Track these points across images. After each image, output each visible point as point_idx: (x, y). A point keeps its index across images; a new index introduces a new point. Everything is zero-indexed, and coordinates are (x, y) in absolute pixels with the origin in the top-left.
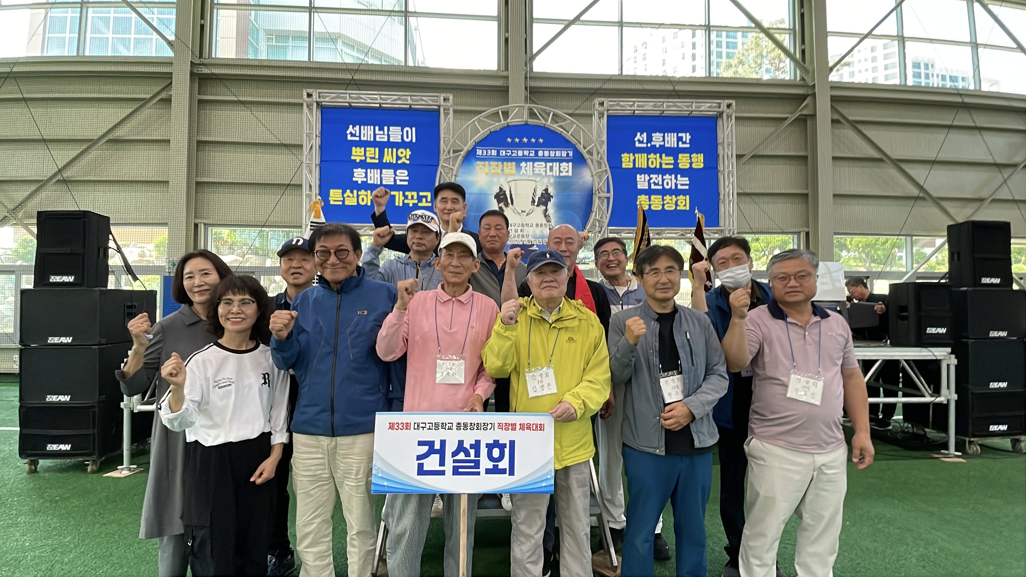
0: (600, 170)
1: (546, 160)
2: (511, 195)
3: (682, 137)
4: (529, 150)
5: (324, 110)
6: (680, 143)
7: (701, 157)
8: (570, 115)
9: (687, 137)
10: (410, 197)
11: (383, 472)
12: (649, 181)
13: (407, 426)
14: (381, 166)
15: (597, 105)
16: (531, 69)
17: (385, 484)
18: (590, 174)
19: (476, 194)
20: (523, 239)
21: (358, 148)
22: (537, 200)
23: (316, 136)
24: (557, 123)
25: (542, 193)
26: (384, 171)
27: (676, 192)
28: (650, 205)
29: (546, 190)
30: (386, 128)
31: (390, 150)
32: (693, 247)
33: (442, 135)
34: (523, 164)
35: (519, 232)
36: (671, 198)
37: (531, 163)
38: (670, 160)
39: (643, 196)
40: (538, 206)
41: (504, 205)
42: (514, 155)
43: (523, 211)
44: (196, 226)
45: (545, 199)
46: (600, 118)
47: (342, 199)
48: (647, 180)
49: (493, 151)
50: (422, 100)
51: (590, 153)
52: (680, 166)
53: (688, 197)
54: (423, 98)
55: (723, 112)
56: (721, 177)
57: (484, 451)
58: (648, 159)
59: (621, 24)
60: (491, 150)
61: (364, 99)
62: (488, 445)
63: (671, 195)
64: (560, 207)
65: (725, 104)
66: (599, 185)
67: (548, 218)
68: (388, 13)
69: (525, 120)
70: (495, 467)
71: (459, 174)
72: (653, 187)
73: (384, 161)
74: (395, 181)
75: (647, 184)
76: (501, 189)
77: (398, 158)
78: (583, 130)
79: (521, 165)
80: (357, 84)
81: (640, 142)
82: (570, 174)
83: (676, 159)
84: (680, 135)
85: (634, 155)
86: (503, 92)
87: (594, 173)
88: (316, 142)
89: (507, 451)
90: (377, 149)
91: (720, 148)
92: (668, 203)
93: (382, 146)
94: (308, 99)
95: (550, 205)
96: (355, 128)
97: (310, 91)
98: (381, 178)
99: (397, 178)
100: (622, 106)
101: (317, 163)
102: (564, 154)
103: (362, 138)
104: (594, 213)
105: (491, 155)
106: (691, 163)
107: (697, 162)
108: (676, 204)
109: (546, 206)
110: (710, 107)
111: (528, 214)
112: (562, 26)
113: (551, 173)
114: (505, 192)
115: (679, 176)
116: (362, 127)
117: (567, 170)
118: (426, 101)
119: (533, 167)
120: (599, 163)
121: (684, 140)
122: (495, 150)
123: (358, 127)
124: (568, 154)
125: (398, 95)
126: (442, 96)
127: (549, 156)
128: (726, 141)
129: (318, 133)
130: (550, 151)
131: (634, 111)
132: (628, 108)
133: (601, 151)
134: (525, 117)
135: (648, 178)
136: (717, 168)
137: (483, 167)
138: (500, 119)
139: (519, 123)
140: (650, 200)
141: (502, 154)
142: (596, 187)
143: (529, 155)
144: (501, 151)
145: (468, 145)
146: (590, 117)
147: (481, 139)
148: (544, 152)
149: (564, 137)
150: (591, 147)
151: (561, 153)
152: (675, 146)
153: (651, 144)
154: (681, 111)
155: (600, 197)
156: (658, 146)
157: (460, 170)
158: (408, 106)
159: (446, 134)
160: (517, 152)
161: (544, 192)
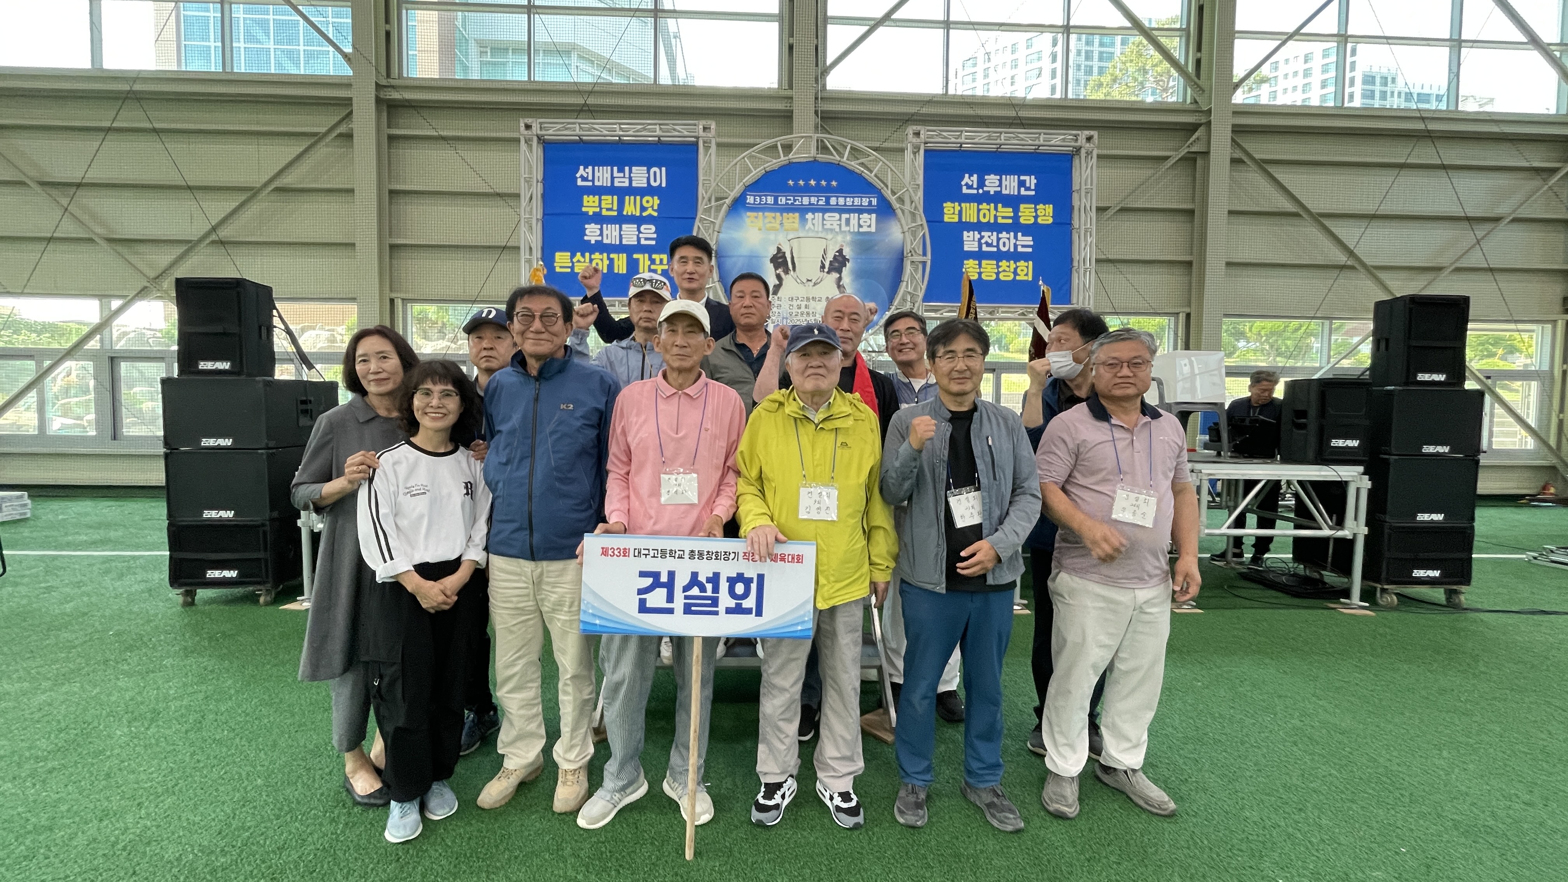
0: (914, 225)
1: (841, 210)
2: (793, 258)
3: (1025, 181)
4: (818, 197)
5: (548, 146)
6: (1022, 189)
7: (1049, 209)
8: (876, 149)
9: (1031, 181)
10: (658, 262)
11: (593, 607)
12: (980, 240)
13: (625, 553)
14: (621, 219)
15: (911, 136)
16: (824, 86)
17: (597, 622)
18: (900, 230)
19: (746, 256)
20: (808, 319)
21: (591, 197)
22: (827, 264)
23: (538, 182)
24: (858, 159)
25: (835, 256)
26: (624, 227)
27: (1015, 256)
28: (980, 274)
29: (840, 251)
30: (627, 169)
31: (632, 198)
32: (1035, 330)
33: (701, 177)
34: (809, 216)
35: (803, 309)
36: (1008, 264)
37: (821, 214)
38: (1009, 212)
39: (971, 260)
40: (828, 273)
41: (784, 271)
42: (797, 203)
43: (808, 280)
44: (392, 301)
45: (838, 263)
46: (914, 153)
47: (570, 265)
48: (976, 239)
49: (769, 198)
50: (675, 130)
51: (901, 200)
52: (1022, 221)
53: (1031, 263)
54: (676, 127)
55: (1081, 148)
56: (1075, 237)
57: (724, 586)
58: (979, 210)
59: (947, 25)
60: (766, 196)
61: (598, 130)
62: (729, 579)
63: (1008, 260)
64: (860, 275)
65: (1084, 136)
66: (912, 244)
67: (842, 289)
68: (632, 13)
69: (812, 155)
70: (739, 606)
71: (723, 229)
72: (985, 248)
73: (625, 213)
74: (639, 239)
75: (976, 244)
76: (779, 249)
77: (643, 209)
78: (892, 170)
79: (807, 216)
80: (591, 111)
81: (969, 187)
82: (873, 229)
83: (1016, 211)
84: (1022, 178)
85: (960, 205)
86: (786, 117)
87: (906, 229)
88: (537, 190)
89: (754, 586)
90: (615, 197)
91: (1075, 196)
92: (1004, 271)
93: (621, 193)
94: (526, 132)
95: (845, 271)
96: (587, 170)
97: (529, 121)
98: (621, 236)
99: (641, 235)
100: (945, 138)
101: (540, 216)
102: (865, 201)
103: (597, 183)
104: (905, 283)
105: (766, 204)
106: (1036, 217)
107: (1045, 215)
108: (1015, 273)
109: (840, 272)
110: (1064, 140)
111: (815, 284)
112: (865, 29)
113: (847, 229)
114: (784, 253)
115: (1020, 234)
116: (596, 168)
117: (868, 224)
118: (679, 131)
119: (823, 219)
120: (913, 215)
121: (1028, 185)
122: (771, 196)
123: (590, 168)
124: (870, 202)
125: (643, 124)
126: (701, 124)
127: (845, 205)
128: (1083, 187)
129: (540, 177)
130: (846, 197)
131: (961, 144)
132: (953, 140)
133: (916, 199)
134: (813, 151)
135: (979, 236)
136: (1070, 224)
137: (756, 220)
138: (779, 155)
139: (805, 160)
140: (980, 267)
141: (781, 201)
142: (908, 248)
143: (817, 203)
144: (780, 198)
145: (735, 190)
146: (901, 153)
147: (752, 182)
148: (837, 200)
149: (865, 179)
150: (903, 193)
151: (861, 200)
152: (1016, 193)
153: (983, 189)
154: (1024, 145)
155: (913, 261)
156: (992, 193)
157: (724, 224)
158: (657, 139)
159: (707, 174)
160: (802, 199)
161: (837, 254)
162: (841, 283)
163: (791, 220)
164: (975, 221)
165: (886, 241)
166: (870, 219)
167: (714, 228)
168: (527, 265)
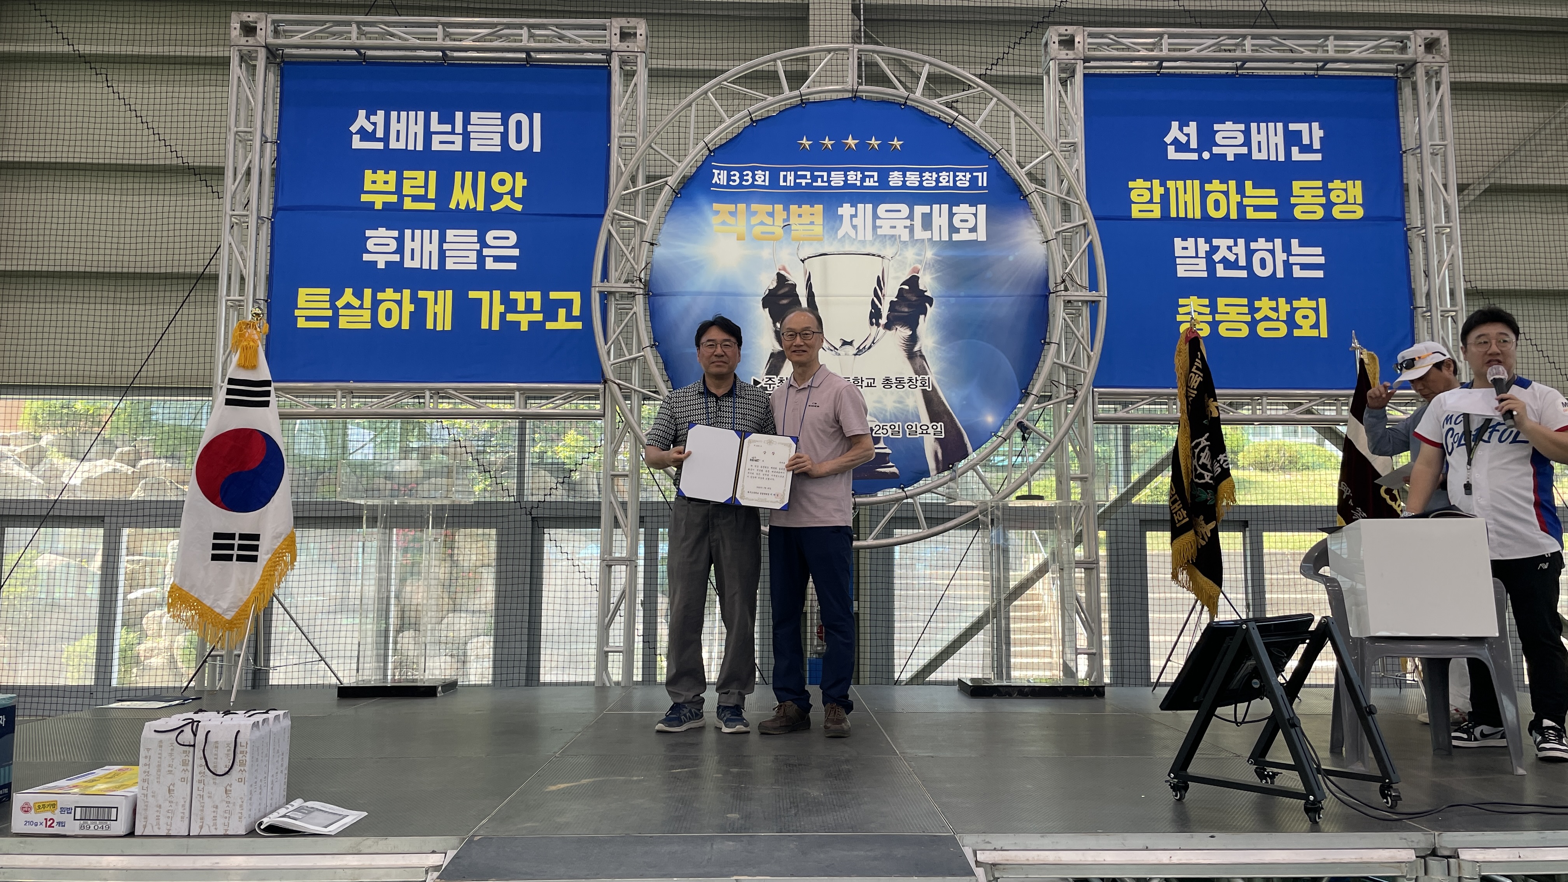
0: (1068, 225)
1: (912, 197)
2: (811, 296)
3: (1299, 133)
4: (863, 171)
5: (288, 67)
6: (1295, 150)
7: (1356, 189)
9: (1312, 133)
10: (521, 306)
12: (1209, 256)
14: (443, 218)
15: (1056, 47)
18: (1040, 237)
19: (711, 294)
21: (380, 173)
22: (885, 310)
23: (264, 141)
24: (942, 94)
25: (901, 290)
26: (450, 234)
27: (1288, 288)
28: (1214, 325)
29: (913, 281)
30: (459, 115)
31: (469, 175)
33: (615, 133)
34: (846, 210)
36: (1273, 304)
37: (869, 206)
38: (1268, 196)
39: (1194, 298)
42: (819, 183)
43: (845, 343)
45: (909, 306)
46: (1063, 82)
48: (1202, 254)
49: (759, 173)
50: (561, 37)
51: (1038, 175)
52: (1298, 213)
53: (1322, 301)
54: (566, 33)
55: (1416, 63)
56: (1417, 246)
58: (1204, 195)
60: (753, 170)
61: (400, 38)
63: (1274, 297)
64: (958, 330)
65: (1420, 43)
66: (1065, 265)
67: (918, 360)
69: (848, 86)
71: (661, 239)
72: (1221, 272)
73: (453, 206)
75: (1202, 264)
76: (781, 278)
77: (492, 197)
78: (1016, 115)
79: (840, 211)
81: (1181, 147)
82: (982, 236)
83: (1285, 194)
84: (1293, 127)
85: (1163, 184)
87: (1051, 233)
88: (263, 157)
90: (433, 174)
91: (1410, 162)
92: (1267, 318)
93: (446, 165)
94: (243, 41)
95: (926, 325)
96: (373, 118)
97: (250, 17)
98: (442, 252)
99: (486, 252)
100: (1129, 49)
101: (266, 211)
102: (963, 179)
103: (393, 145)
104: (1053, 347)
105: (752, 185)
106: (1328, 206)
107: (1346, 202)
108: (1291, 322)
109: (913, 325)
110: (1377, 49)
111: (859, 352)
113: (927, 235)
114: (794, 286)
115: (1295, 242)
116: (394, 114)
117: (971, 224)
118: (569, 40)
119: (875, 216)
120: (1066, 207)
121: (1306, 141)
122: (763, 170)
123: (381, 113)
124: (974, 180)
125: (495, 25)
126: (617, 24)
127: (921, 187)
128: (1427, 143)
129: (271, 132)
130: (921, 172)
131: (1162, 60)
132: (1143, 53)
133: (1070, 173)
134: (851, 80)
135: (1207, 247)
136: (1403, 219)
137: (731, 220)
138: (781, 87)
139: (834, 96)
140: (1214, 310)
141: (785, 180)
142: (1057, 273)
143: (862, 183)
144: (782, 174)
145: (688, 159)
146: (1036, 82)
147: (724, 141)
148: (904, 176)
149: (961, 133)
150: (1041, 162)
151: (955, 176)
152: (1282, 158)
153: (1210, 151)
154: (1293, 61)
155: (1069, 302)
156: (1230, 158)
157: (664, 228)
158: (524, 56)
159: (629, 128)
160: (829, 176)
161: (907, 287)
162: (916, 349)
163: (806, 219)
164: (1198, 216)
165: (1011, 258)
166: (975, 215)
167: (642, 236)
168: (234, 315)
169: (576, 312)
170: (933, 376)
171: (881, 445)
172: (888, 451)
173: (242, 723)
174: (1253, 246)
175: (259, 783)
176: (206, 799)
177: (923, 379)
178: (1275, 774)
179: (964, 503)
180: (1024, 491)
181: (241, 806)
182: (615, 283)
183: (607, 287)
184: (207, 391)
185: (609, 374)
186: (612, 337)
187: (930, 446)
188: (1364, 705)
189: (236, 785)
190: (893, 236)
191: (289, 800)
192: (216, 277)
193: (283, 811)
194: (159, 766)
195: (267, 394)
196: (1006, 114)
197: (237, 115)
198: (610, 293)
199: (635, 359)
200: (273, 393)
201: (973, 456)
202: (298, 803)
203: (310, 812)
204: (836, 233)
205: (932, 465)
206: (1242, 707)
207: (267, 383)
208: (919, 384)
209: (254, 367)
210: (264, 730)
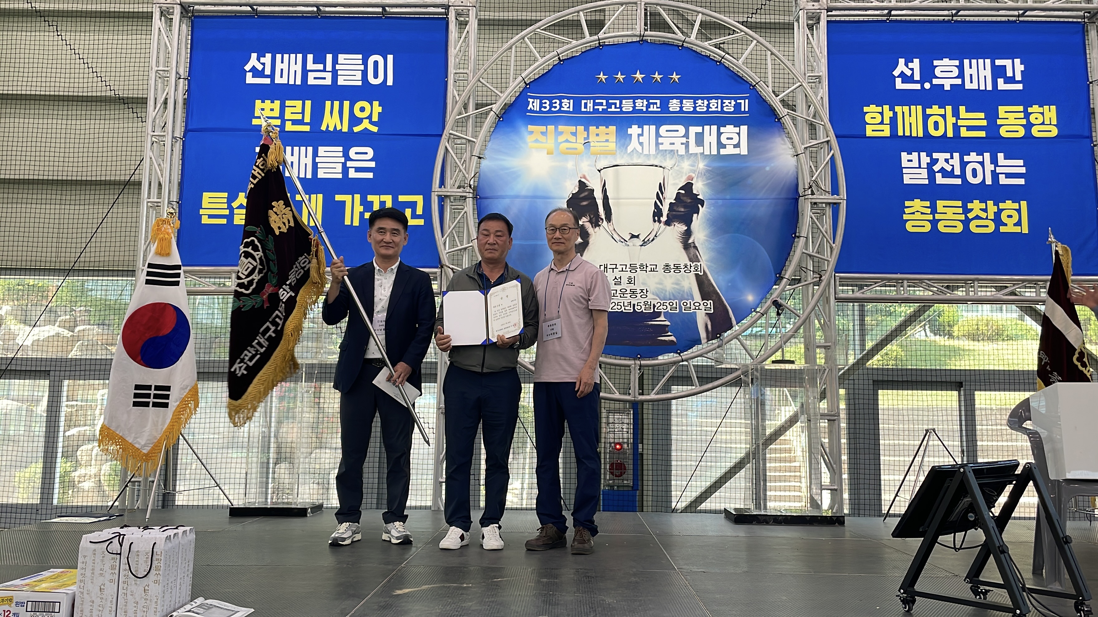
0: (814, 142)
1: (688, 120)
2: (606, 198)
3: (1004, 67)
4: (648, 99)
5: (197, 20)
6: (1001, 81)
7: (1051, 113)
9: (1014, 67)
12: (930, 167)
14: (316, 138)
18: (792, 152)
19: (526, 197)
20: (634, 301)
21: (268, 102)
22: (665, 209)
24: (712, 37)
25: (678, 194)
26: (321, 150)
27: (995, 192)
28: (934, 223)
29: (688, 187)
30: (329, 57)
31: (337, 104)
33: (452, 70)
34: (634, 130)
36: (983, 206)
37: (653, 128)
38: (979, 119)
39: (917, 201)
41: (590, 221)
42: (613, 109)
43: (633, 236)
45: (685, 207)
46: (811, 27)
47: (227, 213)
48: (924, 165)
49: (565, 101)
51: (790, 102)
52: (1003, 132)
53: (1024, 204)
55: (1097, 12)
58: (926, 118)
60: (560, 98)
63: (983, 200)
64: (723, 227)
66: (811, 175)
67: (692, 250)
69: (637, 32)
71: (487, 153)
72: (940, 179)
73: (323, 128)
75: (924, 173)
76: (582, 185)
77: (355, 121)
78: (772, 54)
79: (630, 131)
82: (744, 150)
83: (992, 116)
84: (998, 62)
85: (892, 109)
87: (800, 149)
88: (177, 90)
90: (308, 103)
92: (977, 217)
93: (318, 96)
95: (698, 221)
96: (262, 60)
98: (315, 164)
99: (349, 164)
101: (179, 133)
102: (729, 106)
103: (278, 80)
104: (802, 240)
105: (560, 111)
106: (1028, 126)
107: (1043, 123)
108: (998, 221)
109: (688, 221)
113: (700, 150)
114: (592, 191)
115: (1001, 156)
116: (279, 56)
117: (735, 141)
119: (658, 135)
120: (812, 127)
121: (1009, 74)
122: (569, 98)
123: (269, 56)
124: (737, 106)
127: (695, 111)
129: (183, 71)
130: (695, 99)
131: (890, 10)
132: (875, 4)
133: (815, 100)
134: (639, 28)
135: (928, 160)
136: (1090, 137)
137: (542, 138)
138: (582, 33)
139: (625, 40)
140: (934, 210)
141: (586, 107)
142: (805, 181)
143: (647, 109)
144: (583, 102)
145: (509, 90)
146: (789, 27)
147: (537, 77)
148: (681, 103)
149: (727, 68)
150: (792, 91)
151: (722, 103)
152: (989, 88)
153: (931, 83)
154: (999, 9)
155: (815, 203)
156: (947, 88)
157: (490, 145)
158: (380, 10)
159: (462, 66)
160: (621, 103)
161: (683, 192)
162: (690, 241)
163: (602, 137)
164: (921, 134)
165: (768, 169)
166: (739, 134)
167: (471, 152)
168: (153, 214)
169: (419, 211)
170: (705, 263)
171: (662, 318)
172: (667, 323)
173: (158, 536)
174: (966, 158)
175: (170, 584)
176: (129, 597)
177: (696, 266)
178: (987, 591)
179: (728, 366)
180: (778, 356)
181: (156, 602)
182: (451, 189)
183: (443, 192)
184: (132, 273)
185: (445, 260)
186: (447, 231)
187: (702, 320)
188: (1061, 536)
189: (152, 584)
190: (672, 151)
191: (193, 598)
192: (139, 184)
193: (188, 607)
194: (93, 569)
195: (178, 275)
196: (763, 53)
197: (158, 57)
198: (446, 196)
199: (465, 249)
200: (182, 275)
201: (736, 328)
202: (200, 600)
203: (209, 608)
204: (627, 148)
205: (703, 335)
206: (960, 535)
207: (178, 267)
208: (692, 269)
209: (168, 255)
210: (175, 542)
